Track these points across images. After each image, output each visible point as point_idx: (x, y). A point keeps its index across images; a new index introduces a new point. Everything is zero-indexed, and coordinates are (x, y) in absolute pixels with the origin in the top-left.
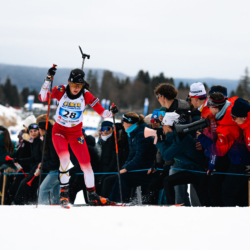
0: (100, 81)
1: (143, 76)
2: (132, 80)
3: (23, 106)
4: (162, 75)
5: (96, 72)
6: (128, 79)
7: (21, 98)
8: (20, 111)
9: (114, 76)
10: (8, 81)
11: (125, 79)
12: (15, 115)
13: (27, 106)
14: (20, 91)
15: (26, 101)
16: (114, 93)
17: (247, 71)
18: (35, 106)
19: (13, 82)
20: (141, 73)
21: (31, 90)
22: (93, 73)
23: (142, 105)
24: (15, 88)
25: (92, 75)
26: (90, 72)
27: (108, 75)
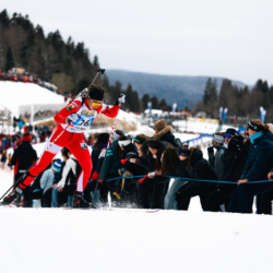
0: (218, 89)
1: (261, 85)
2: (250, 89)
3: (143, 111)
5: (216, 80)
6: (246, 88)
7: (141, 104)
8: (140, 117)
9: (233, 84)
10: (130, 87)
11: (243, 87)
12: (135, 121)
13: (147, 111)
14: (140, 97)
15: (146, 107)
16: (232, 102)
18: (154, 112)
19: (134, 88)
20: (260, 82)
21: (151, 96)
22: (212, 81)
23: (259, 114)
24: (136, 94)
25: (210, 83)
26: (210, 79)
27: (227, 83)
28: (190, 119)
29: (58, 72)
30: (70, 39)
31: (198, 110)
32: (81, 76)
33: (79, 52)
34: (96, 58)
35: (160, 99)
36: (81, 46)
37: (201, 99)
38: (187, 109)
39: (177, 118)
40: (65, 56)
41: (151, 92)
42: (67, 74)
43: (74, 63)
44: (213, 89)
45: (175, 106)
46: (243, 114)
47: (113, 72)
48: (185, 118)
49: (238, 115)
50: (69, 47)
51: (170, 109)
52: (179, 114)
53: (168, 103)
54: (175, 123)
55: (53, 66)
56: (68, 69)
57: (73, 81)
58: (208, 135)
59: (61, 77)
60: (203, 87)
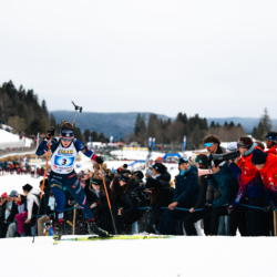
0: (147, 122)
1: (182, 117)
2: (173, 121)
4: (197, 116)
5: (144, 114)
6: (169, 120)
7: (84, 138)
9: (159, 118)
11: (167, 120)
13: (89, 144)
14: (83, 132)
15: (87, 141)
16: (158, 132)
17: (266, 111)
18: (95, 144)
20: (180, 115)
21: (91, 131)
22: (141, 116)
23: (182, 141)
24: (78, 130)
25: (140, 118)
26: (139, 114)
27: (153, 117)
28: (125, 148)
29: (13, 115)
30: (21, 87)
31: (131, 141)
32: (32, 117)
33: (30, 98)
34: (44, 102)
35: (99, 134)
36: (30, 92)
37: (133, 131)
38: (121, 141)
39: (114, 148)
40: (18, 101)
41: (91, 128)
42: (21, 116)
43: (26, 107)
44: (143, 123)
45: (111, 138)
46: (168, 142)
47: (58, 112)
48: (121, 147)
49: (164, 143)
50: (21, 94)
51: (107, 141)
52: (115, 145)
53: (106, 136)
54: (112, 153)
55: (8, 110)
56: (21, 113)
57: (26, 122)
58: (141, 161)
59: (16, 119)
60: (134, 121)
